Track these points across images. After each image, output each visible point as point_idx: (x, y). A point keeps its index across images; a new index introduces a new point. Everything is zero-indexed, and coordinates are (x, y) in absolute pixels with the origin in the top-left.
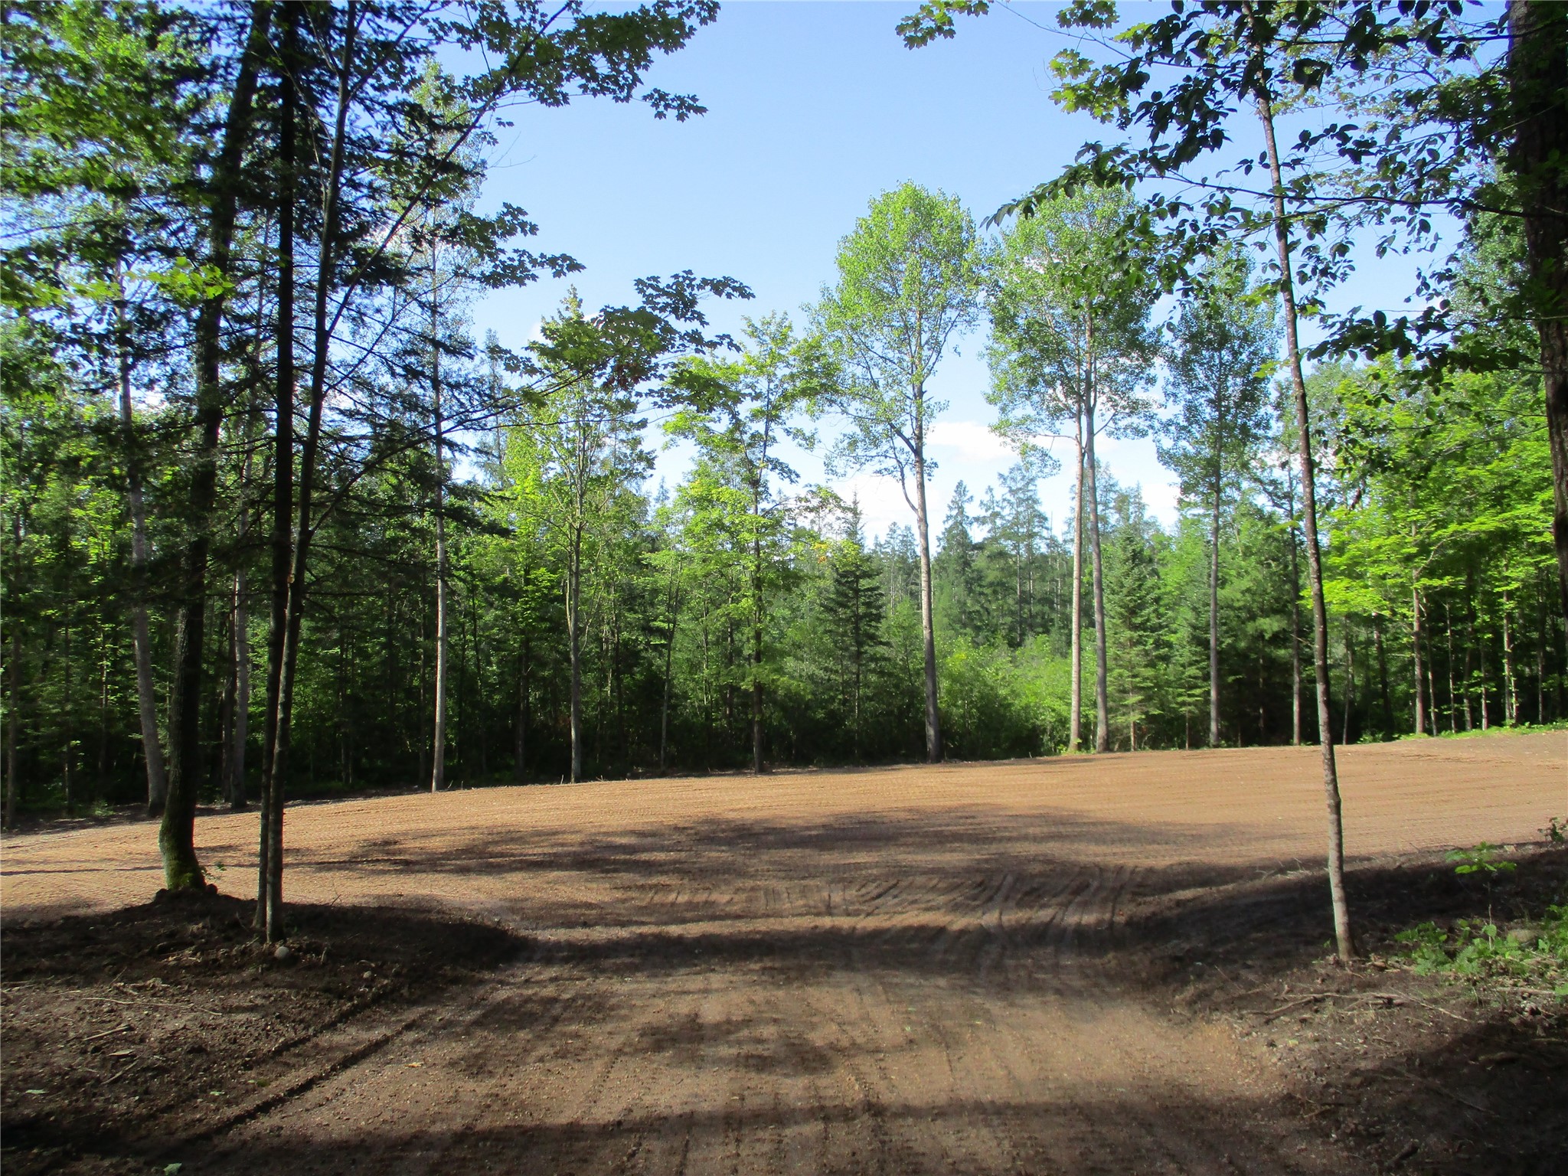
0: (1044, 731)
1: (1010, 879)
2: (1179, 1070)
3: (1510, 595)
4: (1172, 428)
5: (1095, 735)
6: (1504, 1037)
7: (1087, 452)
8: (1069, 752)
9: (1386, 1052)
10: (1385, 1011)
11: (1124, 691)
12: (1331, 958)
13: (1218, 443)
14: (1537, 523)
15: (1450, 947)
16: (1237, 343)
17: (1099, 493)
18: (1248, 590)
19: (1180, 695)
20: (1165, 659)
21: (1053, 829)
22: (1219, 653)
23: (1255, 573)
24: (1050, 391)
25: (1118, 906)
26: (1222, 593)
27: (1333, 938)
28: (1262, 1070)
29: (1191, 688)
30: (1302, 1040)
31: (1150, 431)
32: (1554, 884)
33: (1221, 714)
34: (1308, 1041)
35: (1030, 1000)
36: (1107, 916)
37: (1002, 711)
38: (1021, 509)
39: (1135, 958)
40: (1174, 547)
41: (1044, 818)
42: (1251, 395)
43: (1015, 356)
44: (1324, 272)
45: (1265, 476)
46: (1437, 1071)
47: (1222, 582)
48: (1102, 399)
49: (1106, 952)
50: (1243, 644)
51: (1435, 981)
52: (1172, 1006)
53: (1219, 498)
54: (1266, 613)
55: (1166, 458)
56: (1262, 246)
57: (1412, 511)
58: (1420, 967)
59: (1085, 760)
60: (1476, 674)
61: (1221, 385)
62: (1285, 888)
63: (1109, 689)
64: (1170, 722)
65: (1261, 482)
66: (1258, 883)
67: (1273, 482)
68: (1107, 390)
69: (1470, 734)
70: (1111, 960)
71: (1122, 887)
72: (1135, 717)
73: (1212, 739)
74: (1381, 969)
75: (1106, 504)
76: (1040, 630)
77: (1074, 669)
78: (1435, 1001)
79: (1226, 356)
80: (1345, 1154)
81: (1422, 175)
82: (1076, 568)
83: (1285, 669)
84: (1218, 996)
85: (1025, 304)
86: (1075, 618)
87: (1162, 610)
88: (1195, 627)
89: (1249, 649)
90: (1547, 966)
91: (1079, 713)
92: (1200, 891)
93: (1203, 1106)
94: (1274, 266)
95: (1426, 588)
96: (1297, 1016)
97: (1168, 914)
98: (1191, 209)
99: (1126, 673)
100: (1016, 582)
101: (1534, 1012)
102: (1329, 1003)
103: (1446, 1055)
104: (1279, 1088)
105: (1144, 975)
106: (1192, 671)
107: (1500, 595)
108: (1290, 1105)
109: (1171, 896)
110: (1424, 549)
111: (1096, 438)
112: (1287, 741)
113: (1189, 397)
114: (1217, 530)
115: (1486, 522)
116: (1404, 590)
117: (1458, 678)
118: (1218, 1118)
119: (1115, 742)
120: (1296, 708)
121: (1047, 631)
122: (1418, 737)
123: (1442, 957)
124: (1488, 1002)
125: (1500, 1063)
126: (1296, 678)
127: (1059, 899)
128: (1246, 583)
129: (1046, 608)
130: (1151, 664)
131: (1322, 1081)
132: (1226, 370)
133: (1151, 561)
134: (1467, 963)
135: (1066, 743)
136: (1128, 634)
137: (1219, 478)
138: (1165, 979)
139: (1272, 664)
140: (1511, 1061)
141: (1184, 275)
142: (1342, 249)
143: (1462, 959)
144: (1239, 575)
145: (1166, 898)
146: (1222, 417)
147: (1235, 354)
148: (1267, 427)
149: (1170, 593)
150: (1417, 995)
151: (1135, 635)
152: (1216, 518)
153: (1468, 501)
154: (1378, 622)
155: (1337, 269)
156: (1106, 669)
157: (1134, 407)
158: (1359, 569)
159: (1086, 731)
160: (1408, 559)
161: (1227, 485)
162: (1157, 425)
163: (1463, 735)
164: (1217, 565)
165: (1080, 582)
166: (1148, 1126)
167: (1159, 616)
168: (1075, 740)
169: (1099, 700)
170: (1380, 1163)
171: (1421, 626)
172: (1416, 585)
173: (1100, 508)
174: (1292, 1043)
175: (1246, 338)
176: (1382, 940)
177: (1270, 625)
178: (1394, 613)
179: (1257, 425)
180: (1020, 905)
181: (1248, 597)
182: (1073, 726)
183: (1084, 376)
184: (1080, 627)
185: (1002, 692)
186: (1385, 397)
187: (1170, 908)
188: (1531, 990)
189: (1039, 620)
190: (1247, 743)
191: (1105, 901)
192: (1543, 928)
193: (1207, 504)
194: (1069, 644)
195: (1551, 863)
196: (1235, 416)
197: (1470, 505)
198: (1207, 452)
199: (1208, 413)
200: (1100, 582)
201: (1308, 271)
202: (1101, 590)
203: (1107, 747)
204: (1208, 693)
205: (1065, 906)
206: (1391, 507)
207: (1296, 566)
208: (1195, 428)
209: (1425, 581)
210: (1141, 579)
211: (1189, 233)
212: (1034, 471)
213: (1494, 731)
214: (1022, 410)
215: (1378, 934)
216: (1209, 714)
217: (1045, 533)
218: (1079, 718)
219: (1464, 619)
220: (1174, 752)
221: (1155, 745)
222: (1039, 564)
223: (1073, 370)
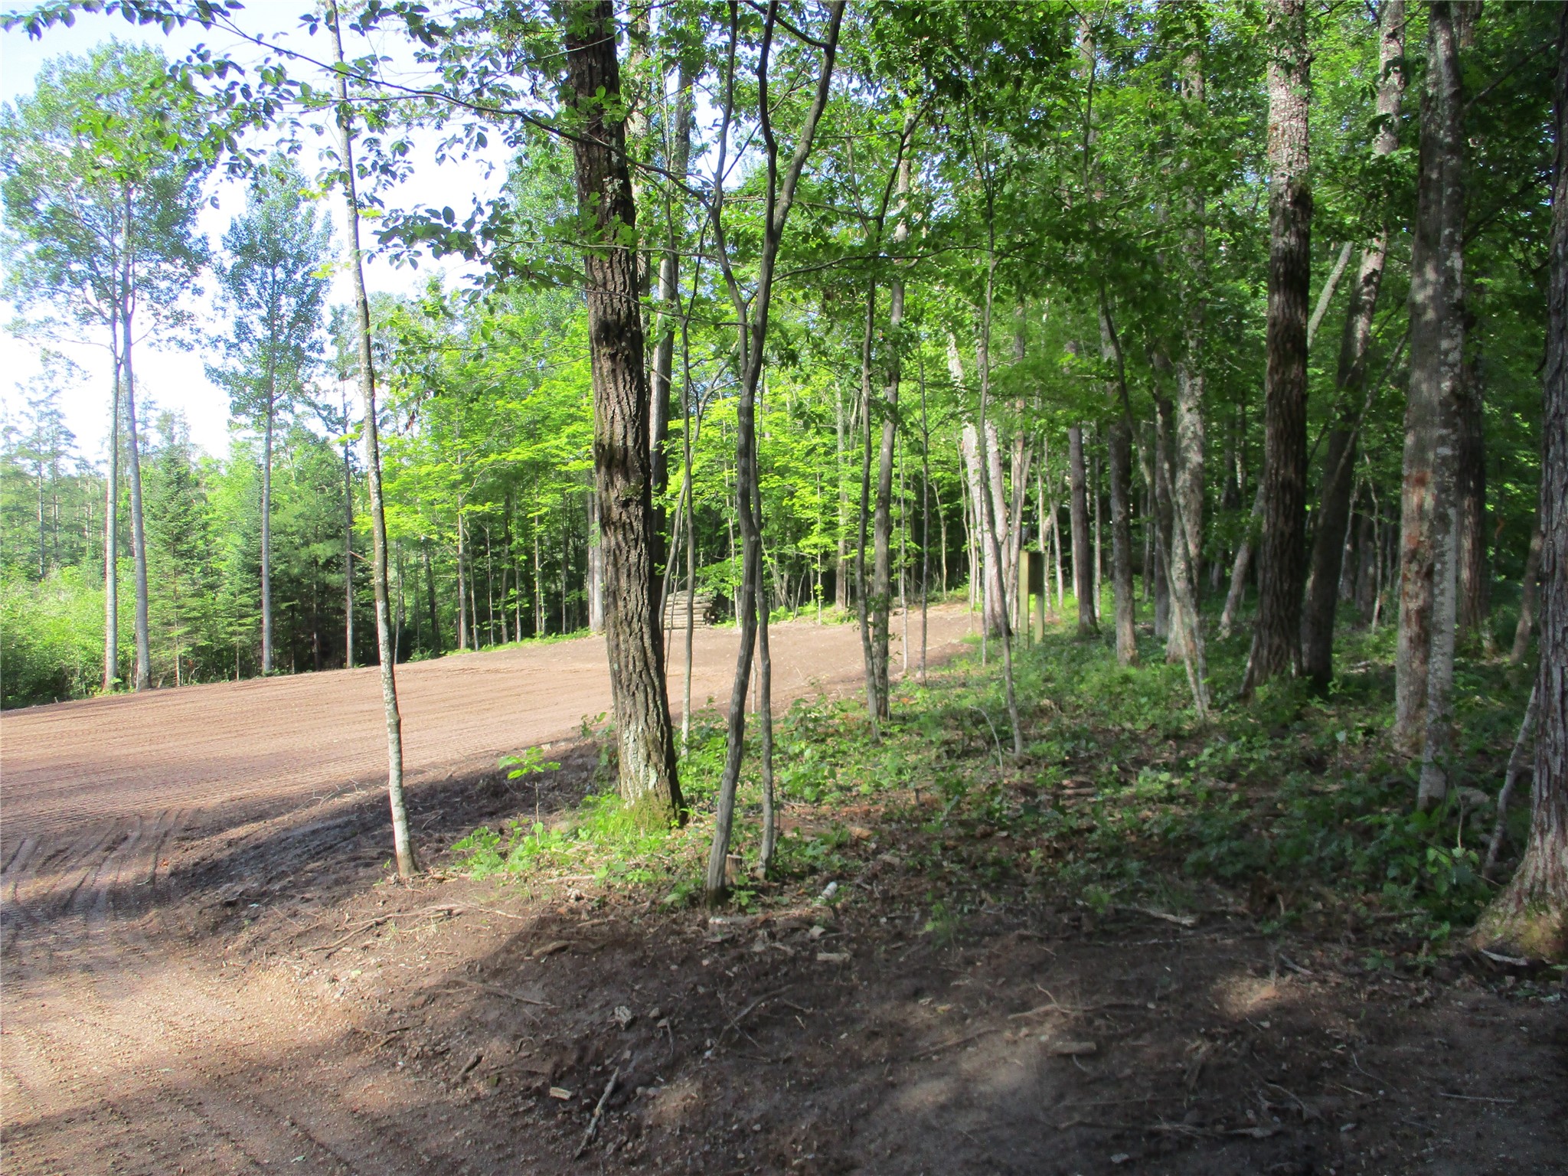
0: (73, 672)
1: (29, 844)
2: (233, 1030)
3: (541, 519)
4: (221, 345)
5: (135, 671)
6: (555, 928)
7: (124, 362)
8: (104, 693)
9: (449, 963)
10: (446, 923)
11: (169, 624)
12: (392, 878)
13: (270, 364)
14: (564, 454)
15: (503, 849)
16: (291, 261)
17: (137, 410)
18: (301, 515)
19: (230, 624)
20: (212, 587)
21: (84, 780)
22: (271, 580)
23: (308, 498)
24: (78, 291)
25: (161, 856)
26: (276, 518)
27: (393, 856)
28: (325, 1008)
29: (242, 617)
30: (365, 968)
31: (197, 346)
32: (584, 775)
33: (274, 642)
34: (371, 968)
35: (52, 984)
36: (149, 869)
37: (19, 652)
38: (44, 424)
39: (181, 911)
40: (223, 471)
41: (74, 768)
42: (305, 316)
43: (33, 247)
44: (385, 170)
45: (320, 401)
46: (496, 973)
47: (275, 507)
48: (141, 306)
49: (147, 911)
50: (296, 571)
51: (490, 884)
52: (225, 958)
53: (271, 420)
54: (319, 539)
55: (215, 375)
56: (319, 131)
57: (459, 441)
58: (476, 874)
59: (123, 701)
60: (512, 592)
61: (274, 301)
62: (341, 812)
63: (151, 623)
64: (219, 653)
65: (315, 406)
66: (315, 810)
67: (327, 407)
68: (147, 296)
69: (507, 647)
70: (153, 918)
71: (166, 834)
72: (181, 650)
73: (265, 667)
74: (441, 880)
75: (145, 423)
76: (68, 560)
77: (110, 602)
78: (492, 905)
79: (280, 274)
80: (413, 1080)
81: (483, 85)
82: (110, 491)
83: (338, 593)
84: (277, 938)
85: (47, 189)
86: (109, 546)
87: (210, 537)
88: (246, 554)
89: (303, 575)
90: (586, 852)
91: (115, 649)
92: (254, 826)
93: (260, 1067)
94: (332, 155)
95: (470, 513)
96: (360, 944)
97: (218, 856)
98: (242, 72)
99: (170, 604)
100: (37, 507)
101: (578, 898)
102: (391, 924)
103: (503, 956)
104: (343, 1025)
105: (191, 929)
106: (244, 599)
107: (532, 520)
108: (355, 1039)
109: (223, 836)
110: (468, 477)
111: (134, 350)
112: (341, 665)
113: (240, 313)
114: (269, 452)
115: (521, 453)
116: (451, 514)
117: (497, 595)
118: (278, 1075)
119: (158, 678)
120: (349, 632)
121: (75, 562)
122: (463, 652)
123: (496, 859)
124: (539, 897)
125: (551, 954)
126: (350, 603)
127: (92, 858)
128: (298, 508)
129: (75, 537)
130: (198, 594)
131: (385, 1008)
132: (279, 289)
133: (197, 484)
134: (519, 861)
135: (101, 683)
136: (173, 562)
137: (272, 400)
138: (215, 929)
139: (326, 589)
140: (563, 949)
141: (233, 147)
142: (402, 148)
143: (513, 859)
144: (292, 500)
145: (217, 840)
146: (274, 337)
147: (289, 273)
148: (322, 351)
149: (219, 518)
150: (475, 901)
151: (181, 563)
152: (269, 440)
153: (508, 430)
154: (426, 545)
155: (399, 168)
156: (146, 600)
157: (179, 318)
158: (409, 495)
159: (124, 670)
160: (454, 485)
161: (280, 407)
162: (205, 341)
163: (501, 648)
164: (269, 489)
165: (115, 506)
166: (196, 1106)
167: (207, 543)
168: (111, 680)
169: (140, 635)
170: (447, 1080)
171: (466, 550)
172: (463, 511)
173: (139, 426)
174: (354, 974)
175: (300, 258)
176: (439, 850)
177: (323, 550)
178: (442, 538)
179: (311, 347)
180: (41, 872)
181: (302, 522)
182: (109, 664)
183: (119, 278)
184: (115, 556)
185: (20, 631)
186: (444, 309)
187: (220, 850)
188: (575, 877)
189: (66, 549)
190: (301, 669)
191: (146, 851)
192: (581, 818)
193: (257, 423)
194: (104, 575)
195: (581, 756)
196: (289, 336)
197: (509, 437)
198: (259, 372)
199: (260, 331)
200: (139, 507)
201: (368, 164)
202: (141, 515)
203: (150, 683)
204: (261, 621)
205: (98, 865)
206: (439, 437)
207: (349, 491)
208: (245, 346)
209: (469, 507)
210: (187, 503)
211: (240, 99)
212: (58, 382)
213: (527, 643)
214: (41, 308)
215: (435, 845)
216: (261, 643)
217: (72, 452)
218: (116, 656)
219: (501, 542)
220: (226, 684)
221: (203, 678)
222: (65, 488)
223: (106, 271)
